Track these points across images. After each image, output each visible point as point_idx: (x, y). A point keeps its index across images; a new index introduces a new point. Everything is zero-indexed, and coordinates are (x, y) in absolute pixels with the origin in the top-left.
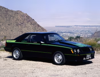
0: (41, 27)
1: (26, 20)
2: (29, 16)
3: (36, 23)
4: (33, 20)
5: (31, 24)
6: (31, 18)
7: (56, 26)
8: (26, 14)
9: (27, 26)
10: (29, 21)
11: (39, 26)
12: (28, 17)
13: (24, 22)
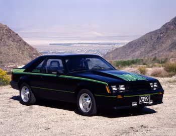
0: (28, 45)
1: (6, 35)
2: (10, 29)
3: (20, 40)
4: (17, 34)
5: (14, 41)
6: (13, 32)
7: (50, 44)
8: (6, 26)
9: (7, 44)
10: (11, 36)
11: (25, 43)
12: (9, 31)
13: (3, 37)
